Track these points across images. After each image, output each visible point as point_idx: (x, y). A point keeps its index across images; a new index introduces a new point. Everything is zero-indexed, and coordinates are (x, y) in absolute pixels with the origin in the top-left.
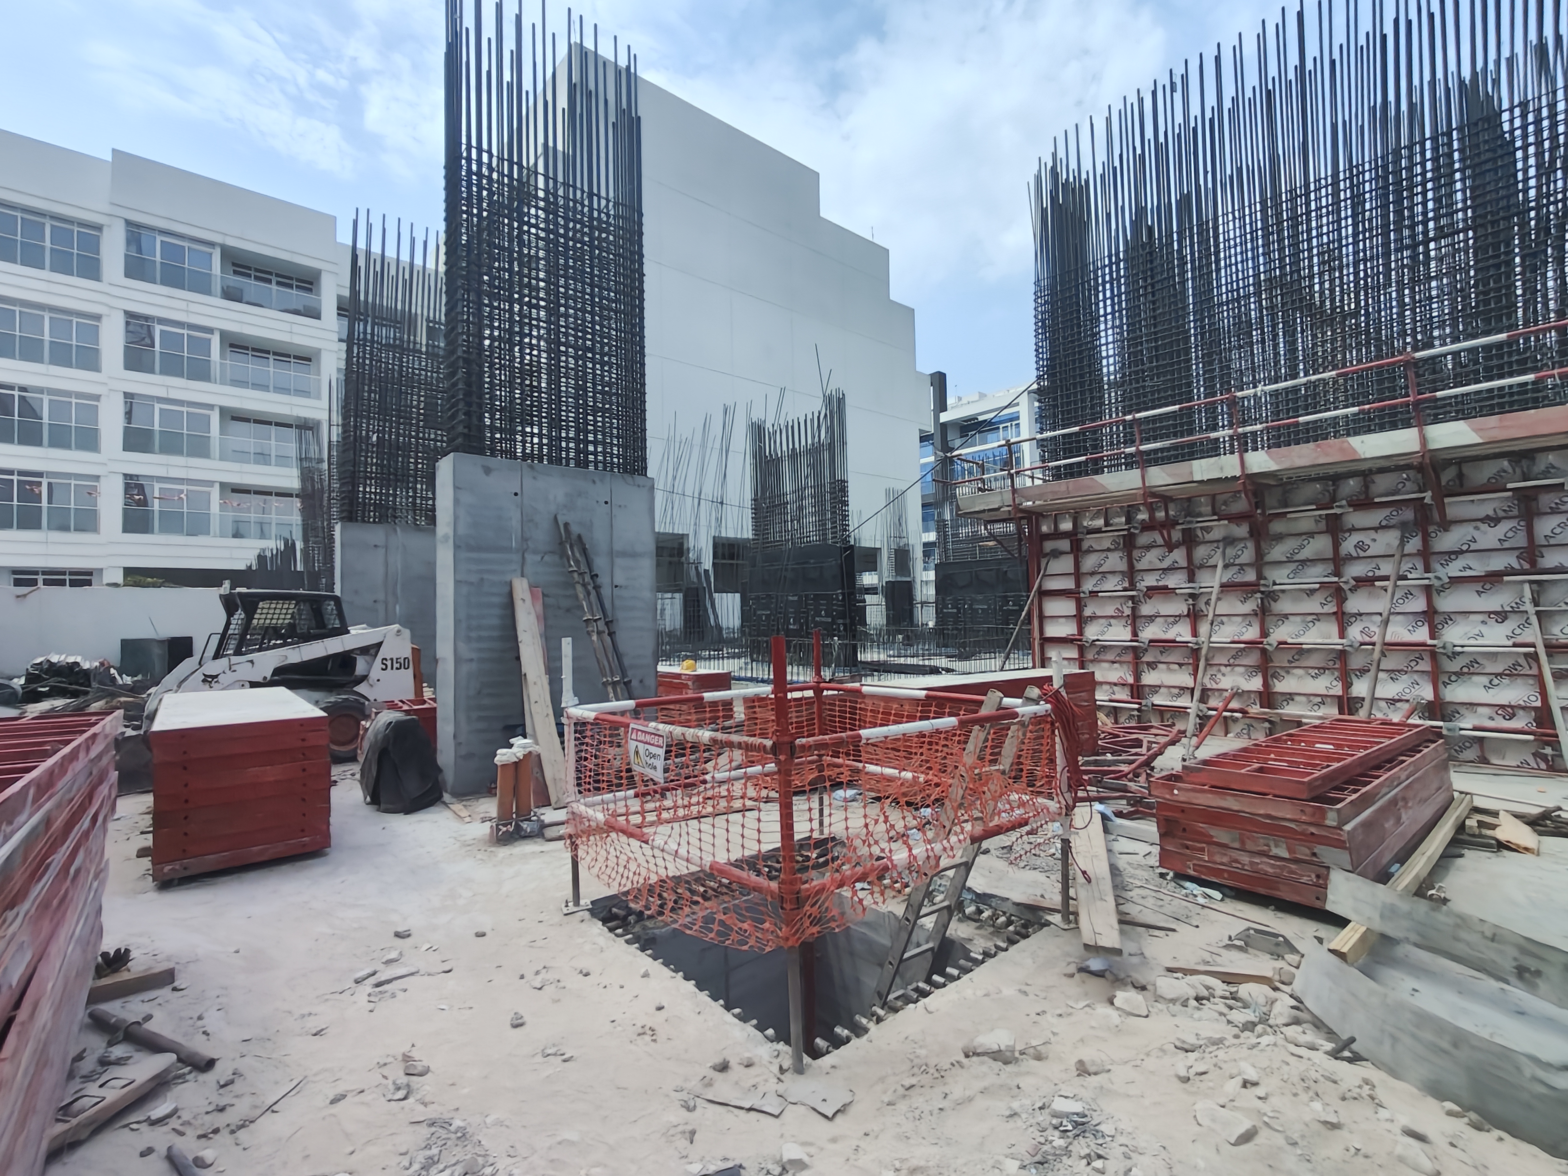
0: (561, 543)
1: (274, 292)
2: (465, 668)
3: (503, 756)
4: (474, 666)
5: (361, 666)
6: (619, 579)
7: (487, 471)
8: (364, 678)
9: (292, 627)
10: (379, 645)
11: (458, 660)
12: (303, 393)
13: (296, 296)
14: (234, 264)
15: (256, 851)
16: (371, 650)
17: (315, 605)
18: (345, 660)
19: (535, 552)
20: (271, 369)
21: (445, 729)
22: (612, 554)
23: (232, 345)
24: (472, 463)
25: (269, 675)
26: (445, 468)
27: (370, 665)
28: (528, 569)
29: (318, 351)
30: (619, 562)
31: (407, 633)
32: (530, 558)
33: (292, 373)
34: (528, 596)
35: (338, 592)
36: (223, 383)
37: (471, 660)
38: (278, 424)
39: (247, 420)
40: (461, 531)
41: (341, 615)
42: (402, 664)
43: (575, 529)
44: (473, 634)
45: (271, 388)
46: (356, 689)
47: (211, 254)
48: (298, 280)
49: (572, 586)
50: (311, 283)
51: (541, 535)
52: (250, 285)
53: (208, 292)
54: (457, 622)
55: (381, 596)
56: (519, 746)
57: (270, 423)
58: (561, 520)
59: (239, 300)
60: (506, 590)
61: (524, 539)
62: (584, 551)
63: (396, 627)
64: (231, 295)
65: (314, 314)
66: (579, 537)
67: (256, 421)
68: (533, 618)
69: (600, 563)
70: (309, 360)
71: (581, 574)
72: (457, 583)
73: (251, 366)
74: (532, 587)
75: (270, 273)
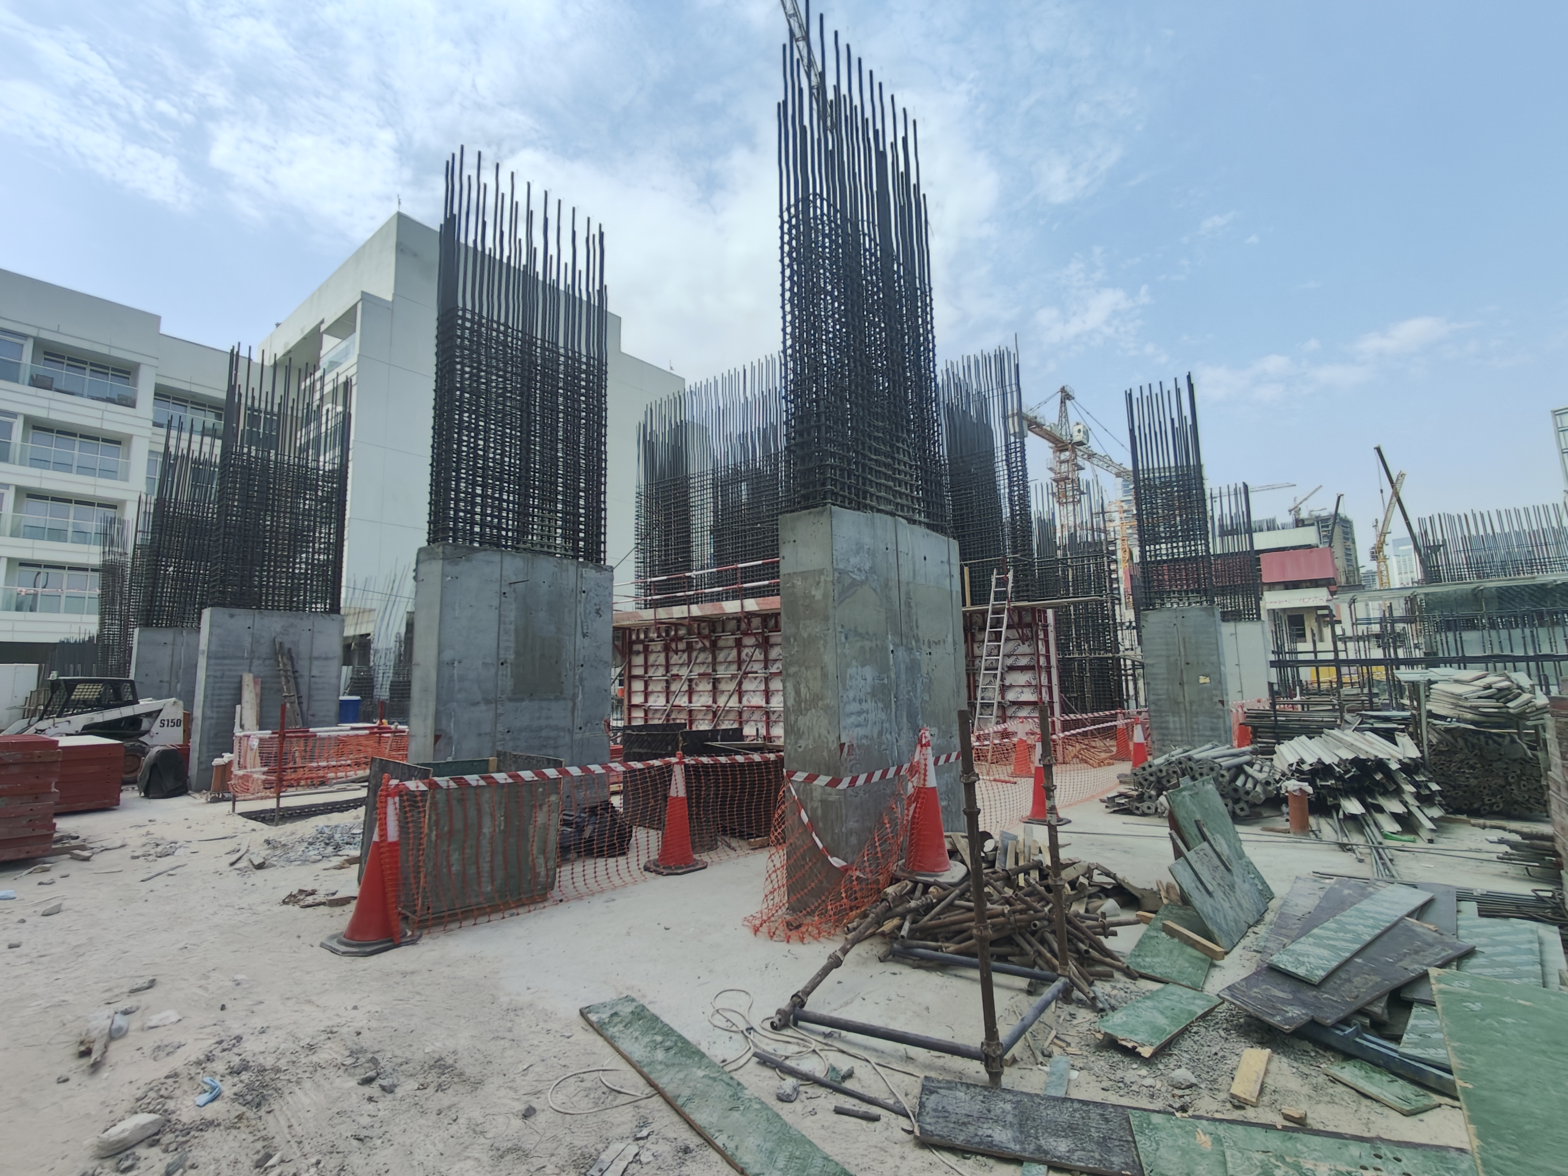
0: (276, 654)
1: (87, 381)
2: (207, 723)
3: (217, 761)
4: (213, 721)
5: (145, 724)
6: (315, 672)
7: (232, 616)
8: (147, 732)
9: (98, 700)
10: (160, 711)
11: (204, 718)
12: (109, 473)
13: (112, 385)
14: (46, 353)
15: (79, 806)
16: (153, 715)
17: (116, 687)
18: (135, 722)
19: (259, 658)
20: (76, 451)
21: (194, 756)
22: (311, 659)
23: (35, 428)
24: (222, 613)
25: (80, 729)
26: (206, 613)
27: (152, 725)
28: (253, 669)
29: (130, 437)
30: (315, 663)
31: (181, 703)
32: (256, 662)
33: (98, 456)
34: (252, 685)
35: (132, 677)
36: (22, 464)
37: (212, 718)
38: (77, 502)
39: (45, 498)
40: (213, 648)
41: (134, 692)
42: (176, 723)
43: (287, 646)
44: (215, 704)
45: (75, 468)
46: (141, 739)
47: (22, 345)
48: (113, 369)
49: (279, 677)
50: (129, 373)
51: (264, 649)
52: (62, 373)
53: (14, 378)
54: (205, 697)
55: (166, 678)
56: (227, 757)
57: (70, 501)
58: (278, 640)
59: (49, 388)
60: (237, 680)
61: (252, 652)
62: (291, 658)
63: (173, 699)
64: (37, 382)
65: (131, 403)
66: (289, 650)
67: (54, 499)
68: (253, 695)
69: (302, 665)
70: (119, 443)
71: (286, 671)
72: (207, 676)
73: (53, 448)
74: (255, 678)
75: (85, 363)
